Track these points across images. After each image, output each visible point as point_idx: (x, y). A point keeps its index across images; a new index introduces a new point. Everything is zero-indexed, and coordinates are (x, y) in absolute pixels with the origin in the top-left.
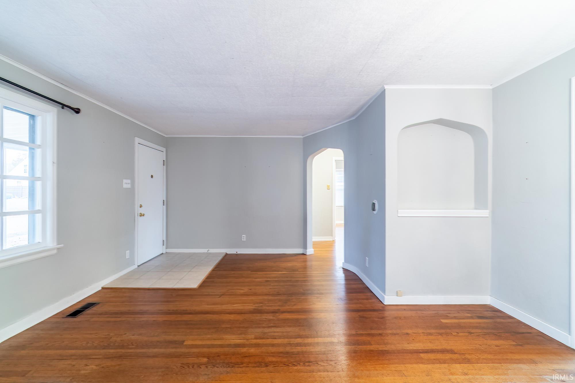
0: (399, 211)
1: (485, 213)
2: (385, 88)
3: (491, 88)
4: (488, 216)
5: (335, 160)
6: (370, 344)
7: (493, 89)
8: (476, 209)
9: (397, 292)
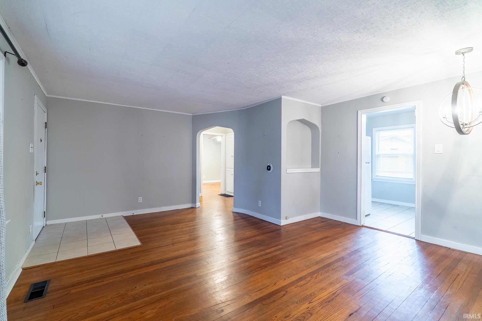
0: (287, 170)
1: (318, 170)
2: (282, 97)
3: (321, 106)
4: (319, 171)
5: (203, 134)
6: (296, 244)
7: (322, 107)
8: (312, 168)
9: (286, 217)
